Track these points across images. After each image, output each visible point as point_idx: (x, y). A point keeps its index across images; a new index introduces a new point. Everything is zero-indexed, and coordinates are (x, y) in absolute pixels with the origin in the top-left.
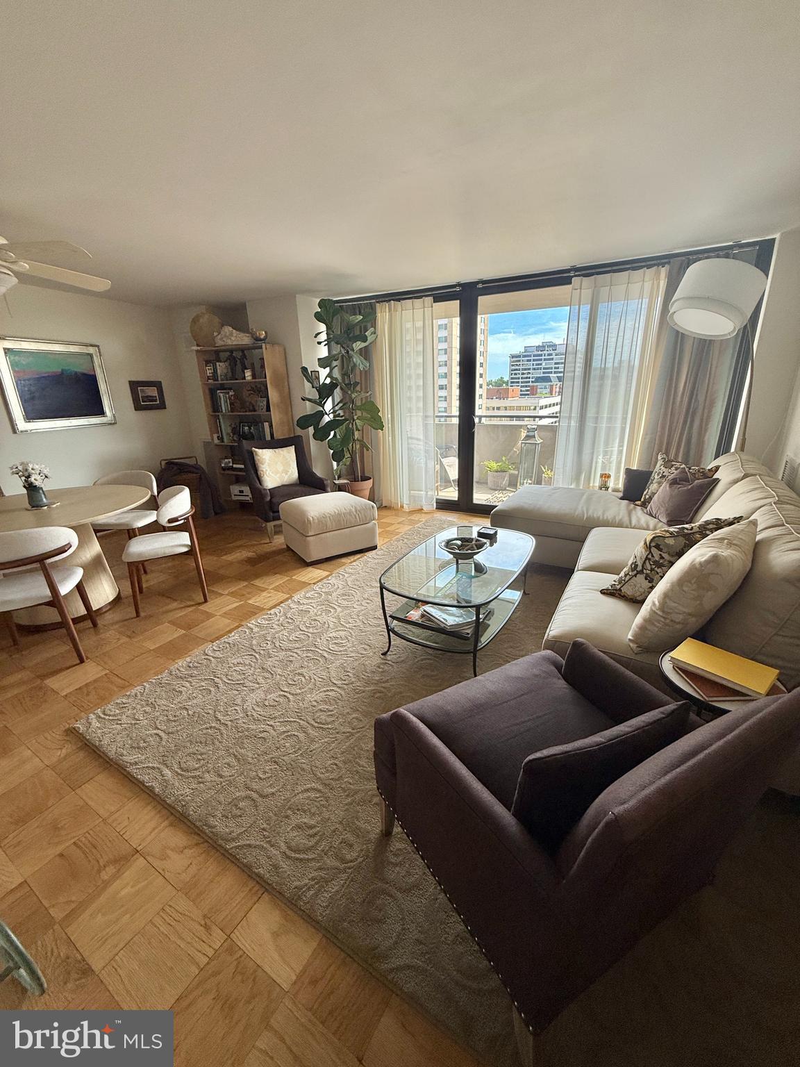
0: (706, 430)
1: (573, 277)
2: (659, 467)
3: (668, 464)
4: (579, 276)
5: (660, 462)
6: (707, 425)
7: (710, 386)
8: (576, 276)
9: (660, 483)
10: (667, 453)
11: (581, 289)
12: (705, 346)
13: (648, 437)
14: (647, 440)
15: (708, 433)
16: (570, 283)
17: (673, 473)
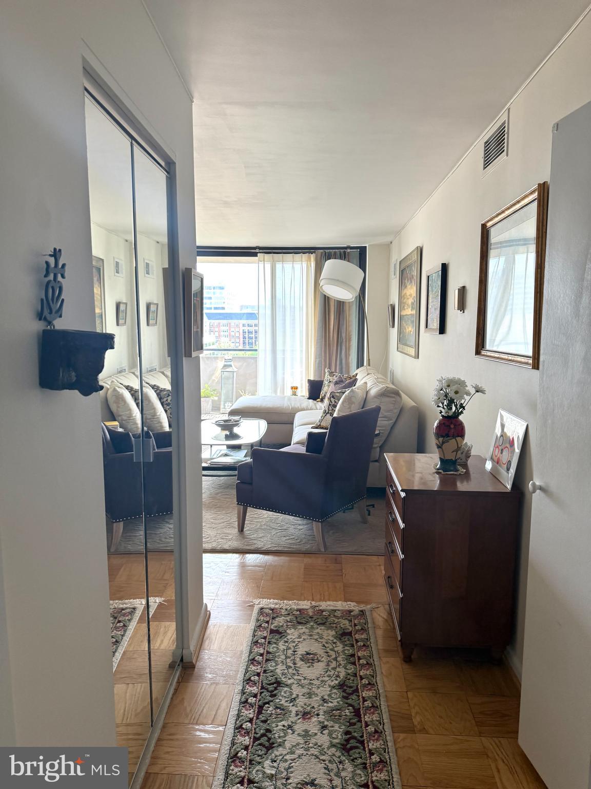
0: (349, 355)
1: (258, 253)
2: (327, 377)
3: (331, 374)
4: (262, 253)
5: (327, 374)
6: (349, 352)
7: (347, 328)
8: (260, 252)
9: (329, 386)
10: (330, 368)
11: (264, 261)
12: (341, 304)
13: (318, 360)
14: (317, 362)
15: (350, 357)
16: (257, 256)
17: (335, 379)
